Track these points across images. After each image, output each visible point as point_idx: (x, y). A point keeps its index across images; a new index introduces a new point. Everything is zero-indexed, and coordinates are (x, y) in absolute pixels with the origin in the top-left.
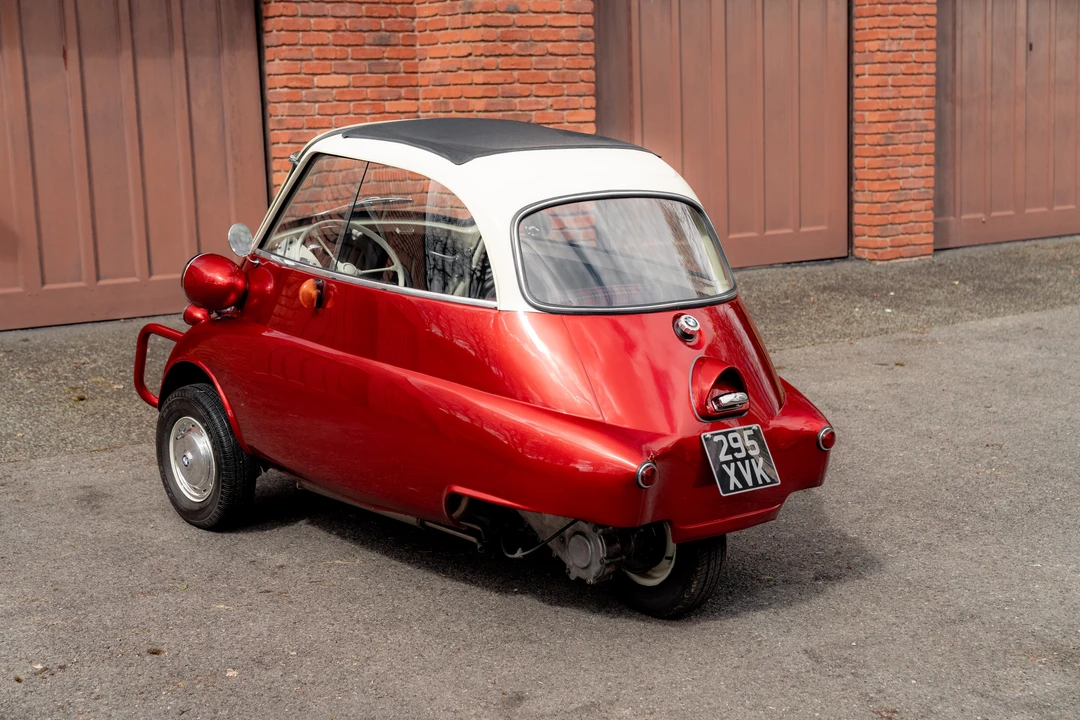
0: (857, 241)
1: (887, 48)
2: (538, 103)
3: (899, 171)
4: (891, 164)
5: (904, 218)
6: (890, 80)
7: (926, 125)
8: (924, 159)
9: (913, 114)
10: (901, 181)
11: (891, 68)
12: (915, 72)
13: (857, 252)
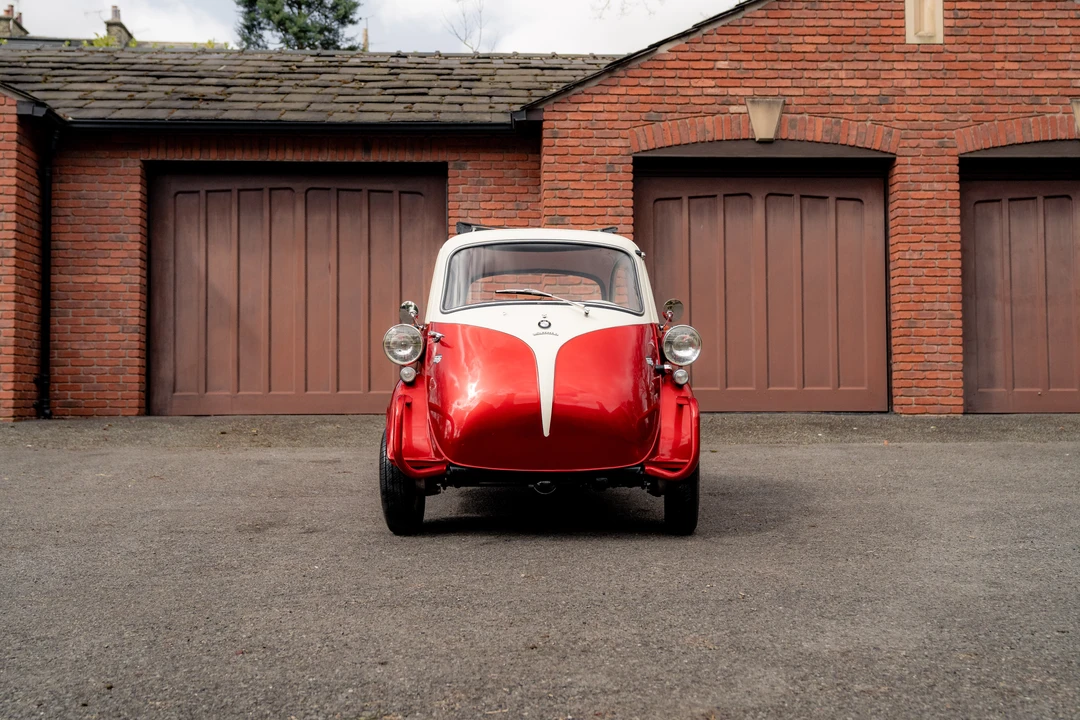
0: (896, 400)
1: (907, 257)
2: (586, 289)
3: (924, 348)
4: (915, 342)
5: (931, 383)
6: (912, 279)
7: (951, 314)
8: (951, 340)
9: (937, 306)
10: (926, 356)
11: (912, 271)
12: (939, 274)
13: (896, 409)
